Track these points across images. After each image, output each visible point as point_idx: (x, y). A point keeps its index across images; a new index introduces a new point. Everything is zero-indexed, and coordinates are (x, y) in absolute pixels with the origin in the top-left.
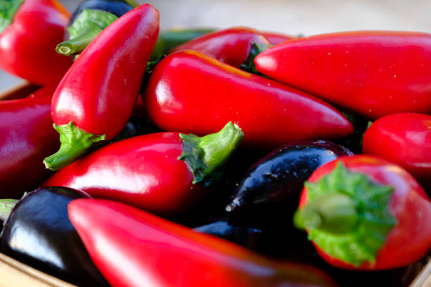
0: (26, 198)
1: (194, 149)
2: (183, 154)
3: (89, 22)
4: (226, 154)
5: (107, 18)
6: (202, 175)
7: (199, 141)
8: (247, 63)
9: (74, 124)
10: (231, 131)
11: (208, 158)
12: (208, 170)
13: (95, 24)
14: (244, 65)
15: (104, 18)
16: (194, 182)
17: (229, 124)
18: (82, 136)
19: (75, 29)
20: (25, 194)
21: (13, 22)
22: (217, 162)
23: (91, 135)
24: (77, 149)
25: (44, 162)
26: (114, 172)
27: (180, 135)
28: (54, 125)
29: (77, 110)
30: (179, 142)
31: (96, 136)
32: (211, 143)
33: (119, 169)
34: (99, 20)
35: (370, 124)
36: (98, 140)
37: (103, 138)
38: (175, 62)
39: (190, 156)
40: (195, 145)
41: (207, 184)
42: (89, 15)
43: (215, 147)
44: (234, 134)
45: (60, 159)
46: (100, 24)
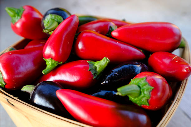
0: (38, 85)
1: (93, 67)
2: (90, 69)
3: (52, 19)
4: (104, 68)
5: (58, 17)
6: (96, 75)
7: (95, 64)
8: (108, 33)
9: (52, 59)
10: (106, 60)
11: (98, 69)
12: (98, 74)
13: (54, 20)
14: (107, 34)
15: (57, 17)
16: (94, 78)
17: (105, 58)
18: (55, 63)
19: (46, 21)
20: (38, 84)
21: (21, 18)
22: (101, 70)
23: (58, 62)
24: (53, 67)
25: (42, 72)
26: (66, 75)
27: (88, 61)
28: (44, 58)
29: (53, 54)
30: (88, 64)
31: (59, 62)
32: (99, 64)
33: (68, 74)
34: (55, 18)
35: (150, 55)
36: (60, 63)
37: (62, 63)
38: (84, 35)
39: (92, 69)
40: (93, 65)
41: (98, 78)
42: (51, 16)
43: (100, 66)
44: (107, 61)
45: (48, 71)
46: (56, 19)
